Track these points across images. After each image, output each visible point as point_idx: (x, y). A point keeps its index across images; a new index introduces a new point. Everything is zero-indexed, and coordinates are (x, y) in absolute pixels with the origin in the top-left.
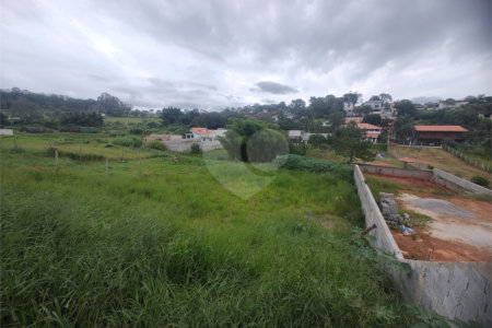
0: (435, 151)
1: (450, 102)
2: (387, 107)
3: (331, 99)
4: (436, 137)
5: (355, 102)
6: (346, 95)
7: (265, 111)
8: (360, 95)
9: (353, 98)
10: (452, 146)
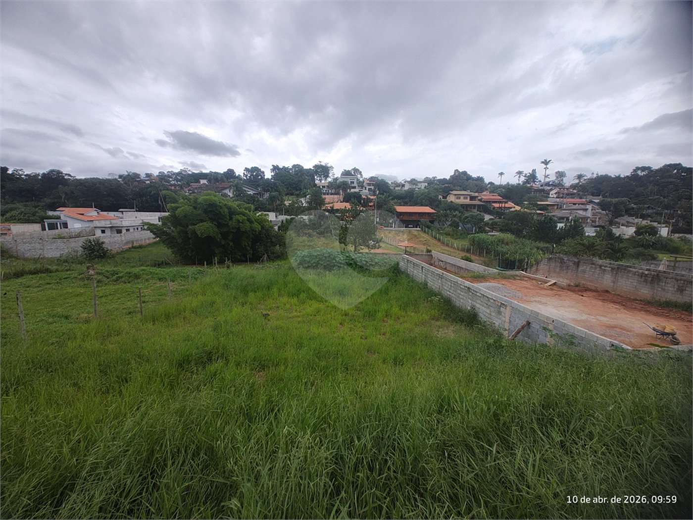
0: (416, 233)
1: (413, 182)
2: (361, 185)
3: (298, 169)
4: (414, 218)
5: (327, 176)
6: (316, 166)
7: (203, 182)
8: (332, 167)
9: (323, 170)
10: (428, 227)
